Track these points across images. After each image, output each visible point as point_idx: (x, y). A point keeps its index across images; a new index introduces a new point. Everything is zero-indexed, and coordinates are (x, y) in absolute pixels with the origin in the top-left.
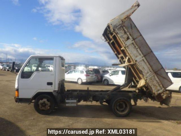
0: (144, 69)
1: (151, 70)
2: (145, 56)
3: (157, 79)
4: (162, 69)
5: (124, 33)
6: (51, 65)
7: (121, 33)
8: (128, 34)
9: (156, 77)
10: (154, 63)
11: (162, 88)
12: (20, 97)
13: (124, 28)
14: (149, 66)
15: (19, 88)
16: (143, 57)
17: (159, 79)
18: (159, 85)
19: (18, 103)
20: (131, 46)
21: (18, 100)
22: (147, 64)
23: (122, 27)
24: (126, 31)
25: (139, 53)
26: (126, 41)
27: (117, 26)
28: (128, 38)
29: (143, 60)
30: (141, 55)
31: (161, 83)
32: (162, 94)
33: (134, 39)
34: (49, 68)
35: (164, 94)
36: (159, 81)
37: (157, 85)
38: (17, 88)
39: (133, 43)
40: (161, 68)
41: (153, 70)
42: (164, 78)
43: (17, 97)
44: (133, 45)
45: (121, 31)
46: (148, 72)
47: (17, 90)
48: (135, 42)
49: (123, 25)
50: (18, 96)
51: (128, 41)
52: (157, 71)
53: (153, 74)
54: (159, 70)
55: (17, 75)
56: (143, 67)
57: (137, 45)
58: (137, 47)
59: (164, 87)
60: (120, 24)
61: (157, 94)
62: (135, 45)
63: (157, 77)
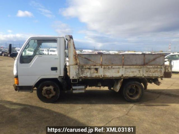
0: (134, 72)
1: (139, 67)
2: (123, 65)
3: (151, 67)
4: (146, 56)
5: (89, 70)
6: (45, 49)
7: (87, 73)
8: (92, 67)
9: (149, 67)
10: (136, 60)
11: (162, 67)
12: (20, 85)
13: (84, 67)
14: (135, 67)
15: (18, 75)
16: (123, 67)
17: (152, 65)
18: (157, 68)
19: (19, 91)
20: (105, 71)
21: (18, 88)
22: (132, 67)
23: (82, 68)
24: (88, 67)
25: (117, 68)
26: (97, 72)
27: (78, 72)
28: (97, 69)
29: (126, 68)
30: (120, 68)
31: (156, 65)
32: (167, 71)
33: (101, 65)
34: (43, 52)
35: (167, 69)
36: (154, 66)
37: (156, 69)
38: (16, 74)
39: (104, 68)
40: (144, 56)
41: (140, 66)
42: (154, 59)
43: (16, 85)
44: (106, 69)
45: (85, 71)
46: (139, 70)
47: (17, 77)
48: (104, 65)
49: (81, 67)
50: (18, 84)
51: (99, 71)
52: (144, 62)
53: (144, 67)
54: (144, 60)
55: (15, 60)
56: (132, 72)
57: (109, 65)
58: (110, 67)
59: (162, 65)
60: (78, 69)
61: (163, 75)
62: (107, 67)
63: (150, 65)
